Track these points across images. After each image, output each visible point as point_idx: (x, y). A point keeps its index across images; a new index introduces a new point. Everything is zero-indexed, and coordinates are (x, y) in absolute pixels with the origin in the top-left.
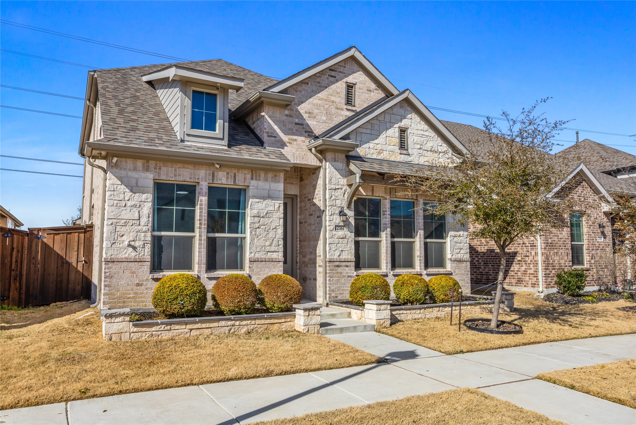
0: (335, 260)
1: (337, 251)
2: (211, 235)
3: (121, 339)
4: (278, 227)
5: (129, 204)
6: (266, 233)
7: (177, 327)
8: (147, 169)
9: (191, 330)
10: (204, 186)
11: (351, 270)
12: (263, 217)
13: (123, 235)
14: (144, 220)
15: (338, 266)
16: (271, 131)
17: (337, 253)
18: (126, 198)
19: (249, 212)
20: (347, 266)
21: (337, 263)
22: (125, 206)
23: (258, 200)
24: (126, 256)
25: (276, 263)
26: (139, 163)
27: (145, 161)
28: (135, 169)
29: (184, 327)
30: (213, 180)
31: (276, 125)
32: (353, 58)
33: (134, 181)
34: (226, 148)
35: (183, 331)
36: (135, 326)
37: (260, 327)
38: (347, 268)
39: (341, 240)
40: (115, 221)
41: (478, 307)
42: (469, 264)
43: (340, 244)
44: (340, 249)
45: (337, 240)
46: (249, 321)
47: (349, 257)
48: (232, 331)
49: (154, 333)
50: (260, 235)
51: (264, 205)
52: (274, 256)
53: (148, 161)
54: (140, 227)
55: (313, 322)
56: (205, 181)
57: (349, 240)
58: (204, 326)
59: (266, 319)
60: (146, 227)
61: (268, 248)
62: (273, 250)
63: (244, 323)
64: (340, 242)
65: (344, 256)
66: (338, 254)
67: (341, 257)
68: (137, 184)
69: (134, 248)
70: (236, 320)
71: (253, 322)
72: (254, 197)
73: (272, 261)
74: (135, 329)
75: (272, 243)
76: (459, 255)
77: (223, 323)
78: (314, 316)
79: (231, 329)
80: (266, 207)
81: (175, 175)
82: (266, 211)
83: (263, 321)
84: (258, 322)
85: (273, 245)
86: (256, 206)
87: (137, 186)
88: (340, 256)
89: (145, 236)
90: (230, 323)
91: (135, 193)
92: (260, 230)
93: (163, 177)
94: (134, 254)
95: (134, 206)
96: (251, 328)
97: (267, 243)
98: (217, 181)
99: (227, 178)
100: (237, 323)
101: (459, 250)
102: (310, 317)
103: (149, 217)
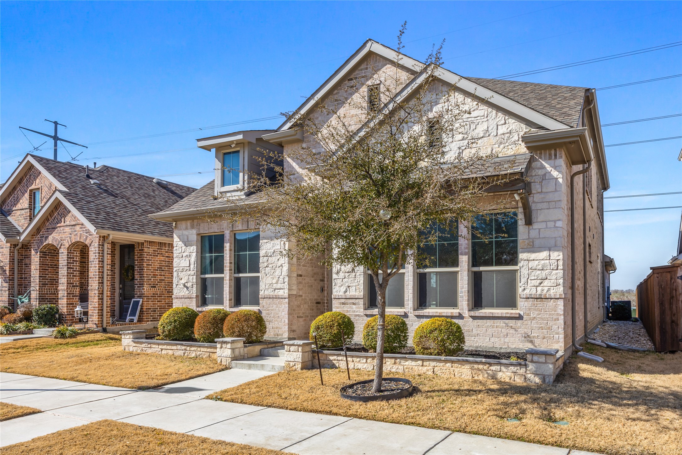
0: (340, 297)
1: (343, 287)
2: (237, 275)
3: (125, 350)
4: (283, 265)
5: (184, 255)
6: (273, 271)
7: (154, 346)
8: (192, 227)
9: (162, 349)
10: (227, 235)
11: (359, 308)
12: (270, 256)
13: (182, 279)
14: (192, 266)
15: (343, 304)
16: (290, 169)
17: (343, 289)
18: (183, 252)
19: (262, 253)
20: (354, 304)
21: (343, 301)
22: (182, 257)
23: (266, 241)
24: (183, 294)
25: (281, 300)
26: (189, 223)
27: (192, 221)
28: (187, 229)
29: (157, 346)
30: (233, 228)
31: (294, 161)
32: (371, 54)
33: (186, 237)
34: (244, 197)
35: (157, 349)
36: (134, 342)
37: (204, 354)
38: (354, 306)
39: (347, 274)
40: (178, 268)
41: (467, 366)
42: (561, 303)
43: (346, 279)
44: (347, 285)
45: (343, 274)
46: (196, 348)
47: (357, 294)
48: (186, 354)
49: (143, 348)
50: (269, 273)
51: (272, 245)
52: (281, 293)
53: (193, 221)
54: (190, 272)
55: (224, 355)
56: (228, 230)
57: (357, 274)
58: (168, 347)
59: (207, 347)
60: (193, 272)
61: (275, 286)
62: (279, 288)
63: (193, 349)
64: (346, 276)
65: (352, 293)
66: (344, 290)
67: (348, 293)
68: (188, 239)
69: (187, 288)
70: (187, 346)
71: (199, 349)
72: (265, 238)
73: (277, 298)
74: (134, 345)
75: (278, 280)
76: (539, 289)
77: (179, 347)
78: (226, 349)
79: (185, 353)
80: (273, 247)
81: (209, 229)
82: (272, 250)
83: (205, 350)
84: (202, 349)
85: (279, 282)
86: (265, 247)
87: (188, 241)
88: (346, 292)
89: (193, 279)
90: (183, 348)
91: (187, 247)
92: (269, 268)
93: (202, 232)
94: (187, 292)
95: (187, 256)
96: (198, 354)
97: (274, 281)
98: (235, 228)
99: (243, 224)
100: (188, 348)
101: (539, 281)
102: (222, 349)
103: (194, 264)
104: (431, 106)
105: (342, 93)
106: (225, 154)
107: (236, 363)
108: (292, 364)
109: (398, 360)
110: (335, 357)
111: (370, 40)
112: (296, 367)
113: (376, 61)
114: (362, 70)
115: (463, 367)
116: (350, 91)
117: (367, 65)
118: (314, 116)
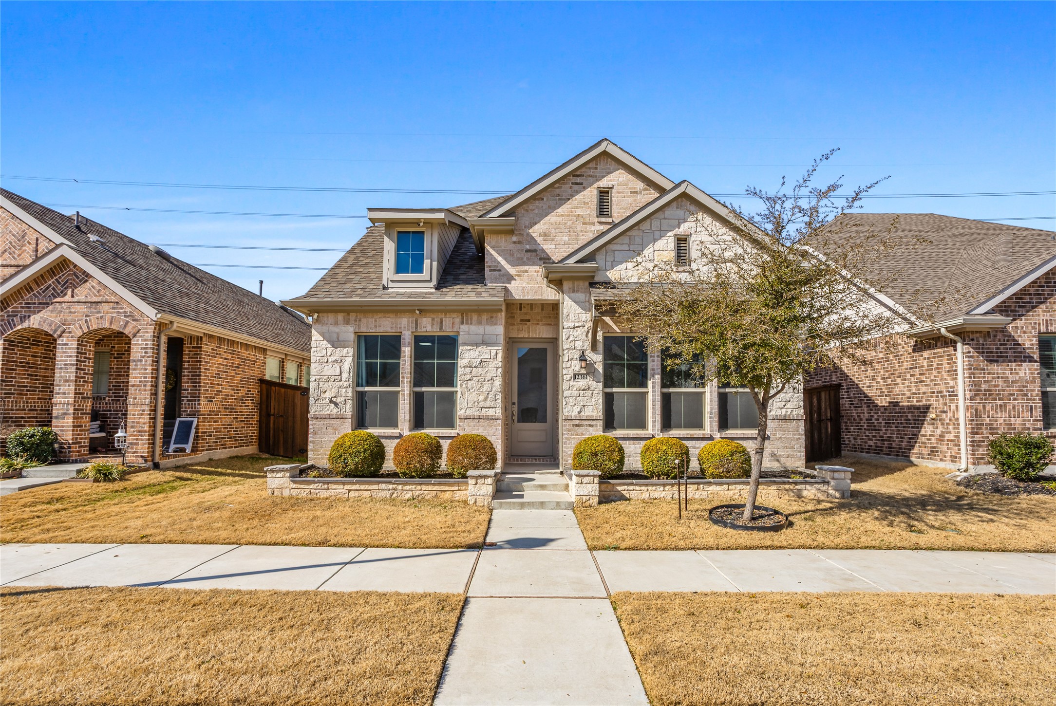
0: (573, 418)
1: (576, 406)
2: (418, 389)
3: (282, 494)
4: (495, 378)
5: (331, 359)
6: (479, 385)
7: (335, 486)
8: (347, 322)
9: (349, 491)
10: (407, 337)
11: (597, 430)
12: (475, 367)
13: (325, 392)
14: (345, 376)
15: (577, 425)
16: (494, 264)
17: (577, 409)
18: (328, 354)
19: (461, 362)
20: (591, 426)
21: (577, 422)
22: (327, 362)
23: (469, 348)
24: (329, 412)
25: (492, 421)
26: (340, 317)
27: (346, 314)
28: (336, 323)
29: (341, 487)
30: (416, 328)
31: (500, 256)
32: (605, 153)
33: (335, 336)
34: (433, 290)
35: (341, 491)
36: (294, 482)
37: (428, 494)
38: (591, 428)
39: (582, 392)
40: (318, 377)
42: (802, 424)
43: (580, 398)
44: (582, 404)
45: (577, 392)
46: (414, 487)
47: (594, 414)
48: (394, 495)
49: (312, 491)
50: (472, 388)
51: (477, 353)
52: (491, 412)
53: (348, 314)
54: (341, 383)
55: (482, 492)
56: (408, 330)
57: (595, 392)
58: (362, 487)
59: (434, 485)
60: (347, 383)
61: (482, 404)
62: (488, 406)
63: (408, 487)
64: (581, 395)
65: (588, 413)
66: (579, 409)
67: (582, 413)
68: (338, 338)
69: (336, 404)
70: (398, 484)
71: (419, 487)
72: (465, 344)
73: (486, 418)
74: (294, 486)
75: (487, 397)
77: (383, 486)
78: (484, 486)
79: (393, 494)
80: (479, 355)
81: (376, 326)
82: (479, 360)
83: (430, 488)
84: (424, 487)
85: (489, 399)
86: (467, 355)
87: (338, 340)
88: (580, 412)
89: (346, 392)
90: (391, 486)
91: (336, 348)
92: (473, 382)
93: (363, 329)
94: (336, 410)
95: (336, 361)
96: (417, 494)
97: (481, 398)
98: (421, 329)
99: (433, 324)
100: (400, 487)
101: (783, 404)
102: (477, 486)
103: (350, 372)
104: (679, 223)
105: (566, 188)
106: (399, 232)
107: (501, 503)
108: (584, 498)
109: (702, 486)
110: (625, 487)
111: (606, 139)
112: (591, 501)
113: (607, 163)
114: (590, 168)
115: (769, 488)
116: (576, 187)
117: (597, 165)
118: (528, 207)
